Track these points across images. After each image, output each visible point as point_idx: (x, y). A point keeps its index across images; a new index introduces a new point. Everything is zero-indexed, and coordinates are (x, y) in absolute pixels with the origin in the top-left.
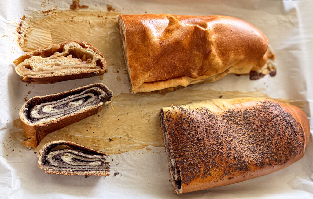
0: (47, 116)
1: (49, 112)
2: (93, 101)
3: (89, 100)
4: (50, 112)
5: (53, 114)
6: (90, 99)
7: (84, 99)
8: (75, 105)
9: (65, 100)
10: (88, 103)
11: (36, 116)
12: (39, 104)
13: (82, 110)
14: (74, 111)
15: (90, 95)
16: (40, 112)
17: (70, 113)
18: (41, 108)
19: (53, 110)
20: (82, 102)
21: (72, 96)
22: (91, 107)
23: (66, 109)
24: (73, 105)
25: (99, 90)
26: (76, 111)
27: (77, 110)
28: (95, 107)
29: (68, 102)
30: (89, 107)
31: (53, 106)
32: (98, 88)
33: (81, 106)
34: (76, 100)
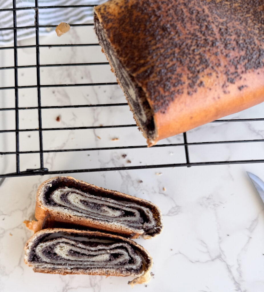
0: (67, 206)
1: (73, 203)
2: (133, 222)
3: (129, 218)
4: (75, 203)
5: (75, 209)
6: (132, 217)
7: (124, 213)
8: (109, 213)
9: (100, 200)
10: (125, 221)
11: (55, 199)
12: (69, 187)
13: (112, 224)
14: (102, 219)
15: (134, 213)
16: (64, 197)
17: (95, 219)
18: (68, 193)
19: (80, 203)
20: (120, 215)
21: (113, 201)
22: (126, 227)
23: (95, 211)
24: (106, 211)
25: (151, 215)
26: (104, 221)
27: (107, 221)
28: (130, 232)
29: (103, 205)
30: (123, 226)
31: (83, 199)
32: (150, 212)
33: (114, 219)
34: (113, 208)
